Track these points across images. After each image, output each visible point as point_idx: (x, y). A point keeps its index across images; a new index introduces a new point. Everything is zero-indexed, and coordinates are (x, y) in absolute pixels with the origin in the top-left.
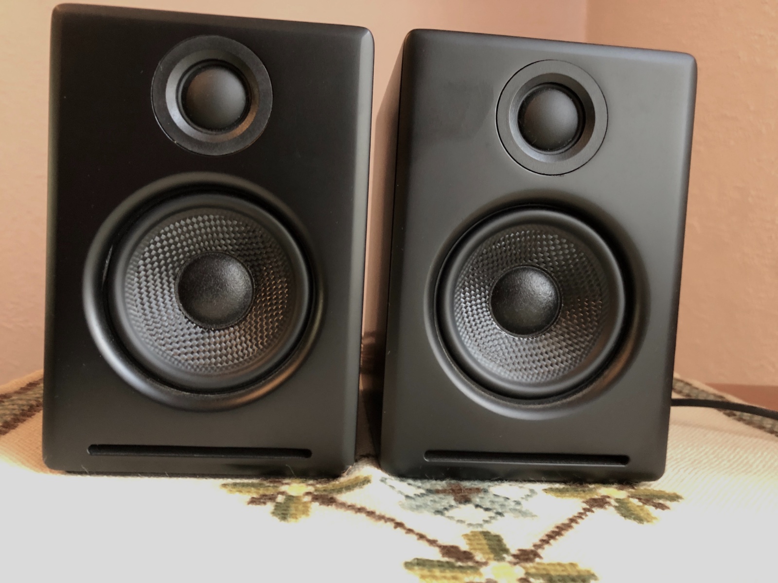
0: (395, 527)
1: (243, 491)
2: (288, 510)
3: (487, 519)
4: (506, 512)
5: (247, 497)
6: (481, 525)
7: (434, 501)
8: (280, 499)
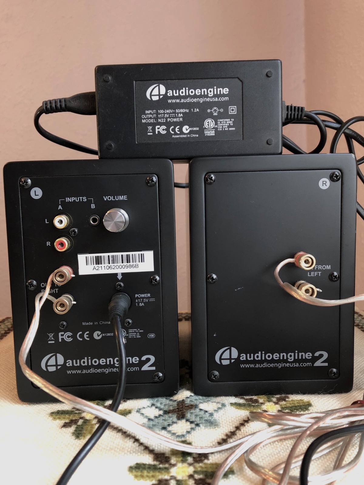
0: (134, 442)
1: (61, 418)
2: (82, 431)
3: (189, 430)
4: (202, 423)
5: (62, 422)
6: (183, 436)
7: (165, 420)
8: (80, 422)
